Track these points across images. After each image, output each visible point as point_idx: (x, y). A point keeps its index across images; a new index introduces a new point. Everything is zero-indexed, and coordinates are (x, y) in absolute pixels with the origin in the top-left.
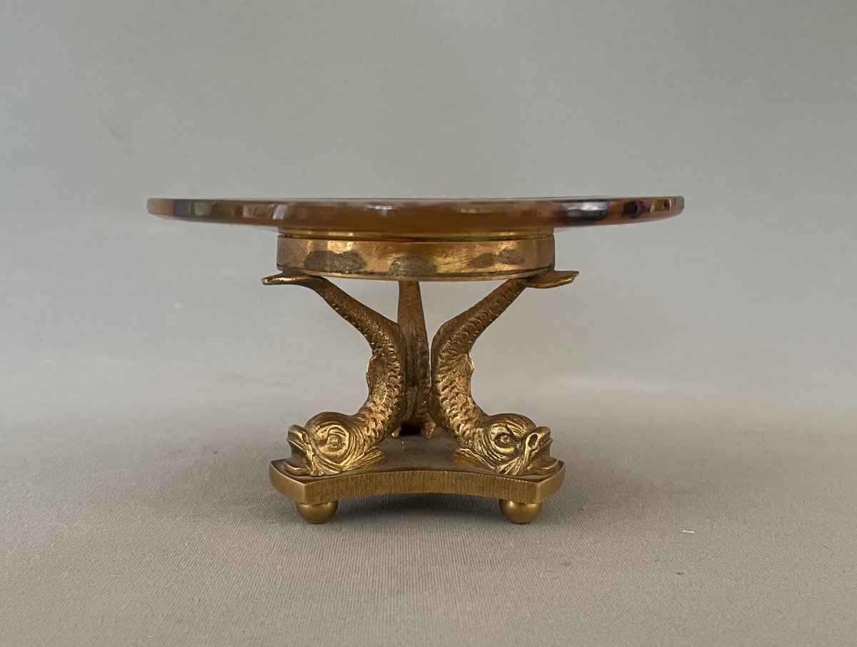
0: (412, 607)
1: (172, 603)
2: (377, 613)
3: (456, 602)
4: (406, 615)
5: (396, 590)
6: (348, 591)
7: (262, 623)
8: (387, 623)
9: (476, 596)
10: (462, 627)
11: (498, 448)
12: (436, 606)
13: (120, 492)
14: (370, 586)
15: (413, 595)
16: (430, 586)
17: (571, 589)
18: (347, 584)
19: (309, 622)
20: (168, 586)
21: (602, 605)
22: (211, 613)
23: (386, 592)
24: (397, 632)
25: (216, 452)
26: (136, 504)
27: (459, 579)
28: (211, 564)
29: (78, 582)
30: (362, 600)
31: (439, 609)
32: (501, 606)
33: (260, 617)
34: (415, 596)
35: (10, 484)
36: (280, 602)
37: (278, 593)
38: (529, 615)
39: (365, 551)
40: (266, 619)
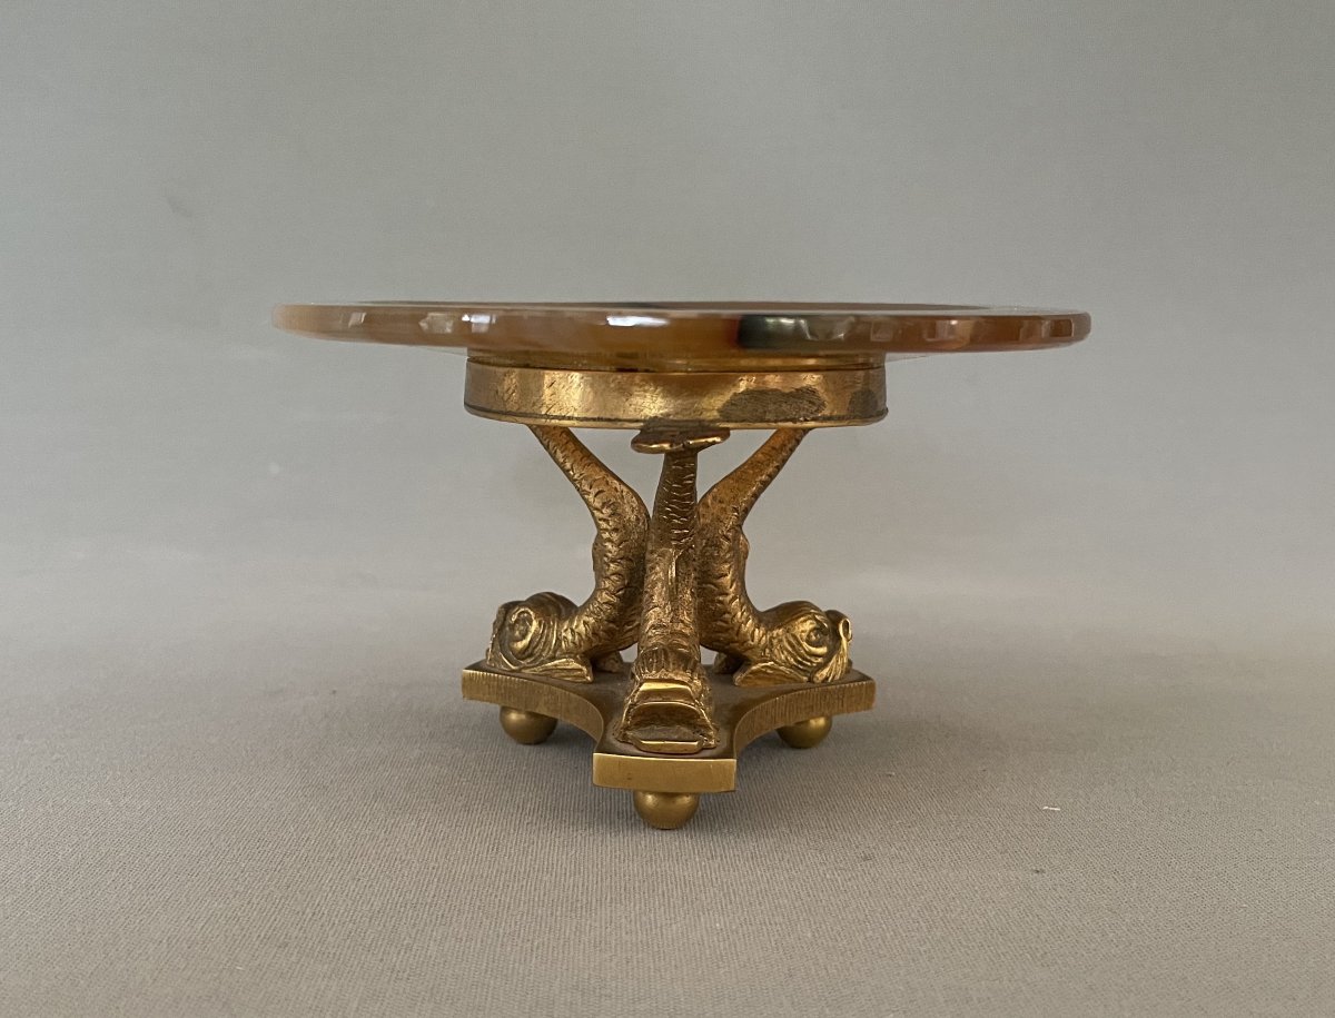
0: (633, 923)
1: (273, 918)
2: (581, 932)
3: (699, 916)
4: (624, 934)
5: (609, 898)
6: (536, 899)
7: (409, 948)
8: (595, 947)
9: (729, 907)
10: (708, 952)
11: (813, 649)
12: (669, 922)
13: (191, 752)
14: (570, 893)
15: (635, 906)
16: (660, 892)
17: (874, 895)
18: (535, 889)
19: (479, 945)
20: (267, 892)
21: (920, 920)
22: (331, 933)
23: (594, 901)
24: (611, 960)
25: (334, 692)
26: (215, 770)
27: (704, 882)
28: (330, 861)
29: (131, 887)
30: (558, 913)
31: (674, 927)
32: (767, 921)
33: (405, 939)
34: (637, 908)
35: (26, 741)
36: (434, 917)
37: (431, 903)
38: (809, 935)
39: (562, 839)
40: (414, 942)
